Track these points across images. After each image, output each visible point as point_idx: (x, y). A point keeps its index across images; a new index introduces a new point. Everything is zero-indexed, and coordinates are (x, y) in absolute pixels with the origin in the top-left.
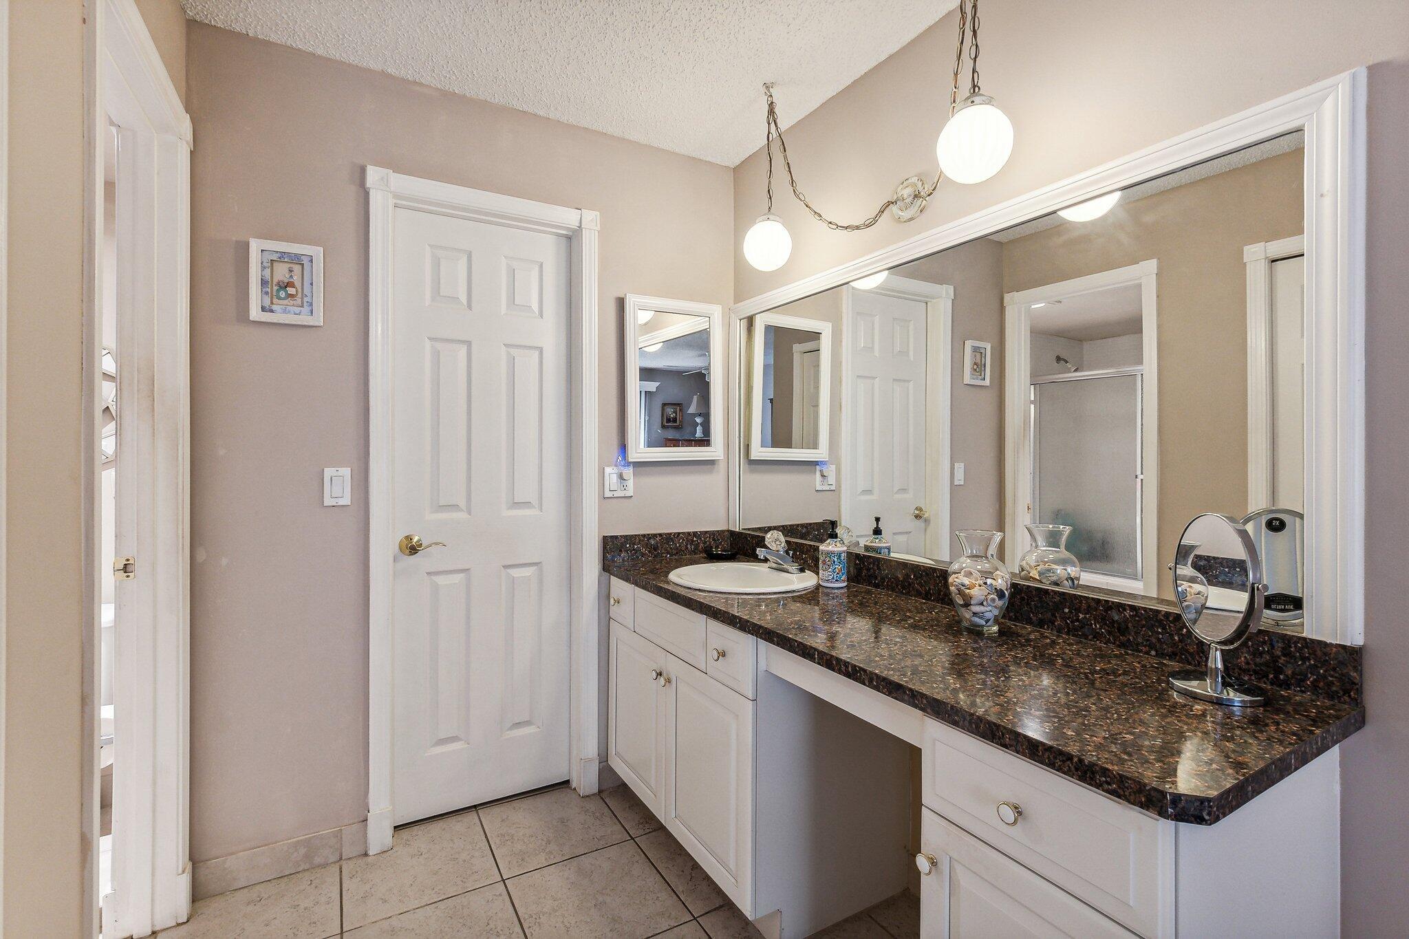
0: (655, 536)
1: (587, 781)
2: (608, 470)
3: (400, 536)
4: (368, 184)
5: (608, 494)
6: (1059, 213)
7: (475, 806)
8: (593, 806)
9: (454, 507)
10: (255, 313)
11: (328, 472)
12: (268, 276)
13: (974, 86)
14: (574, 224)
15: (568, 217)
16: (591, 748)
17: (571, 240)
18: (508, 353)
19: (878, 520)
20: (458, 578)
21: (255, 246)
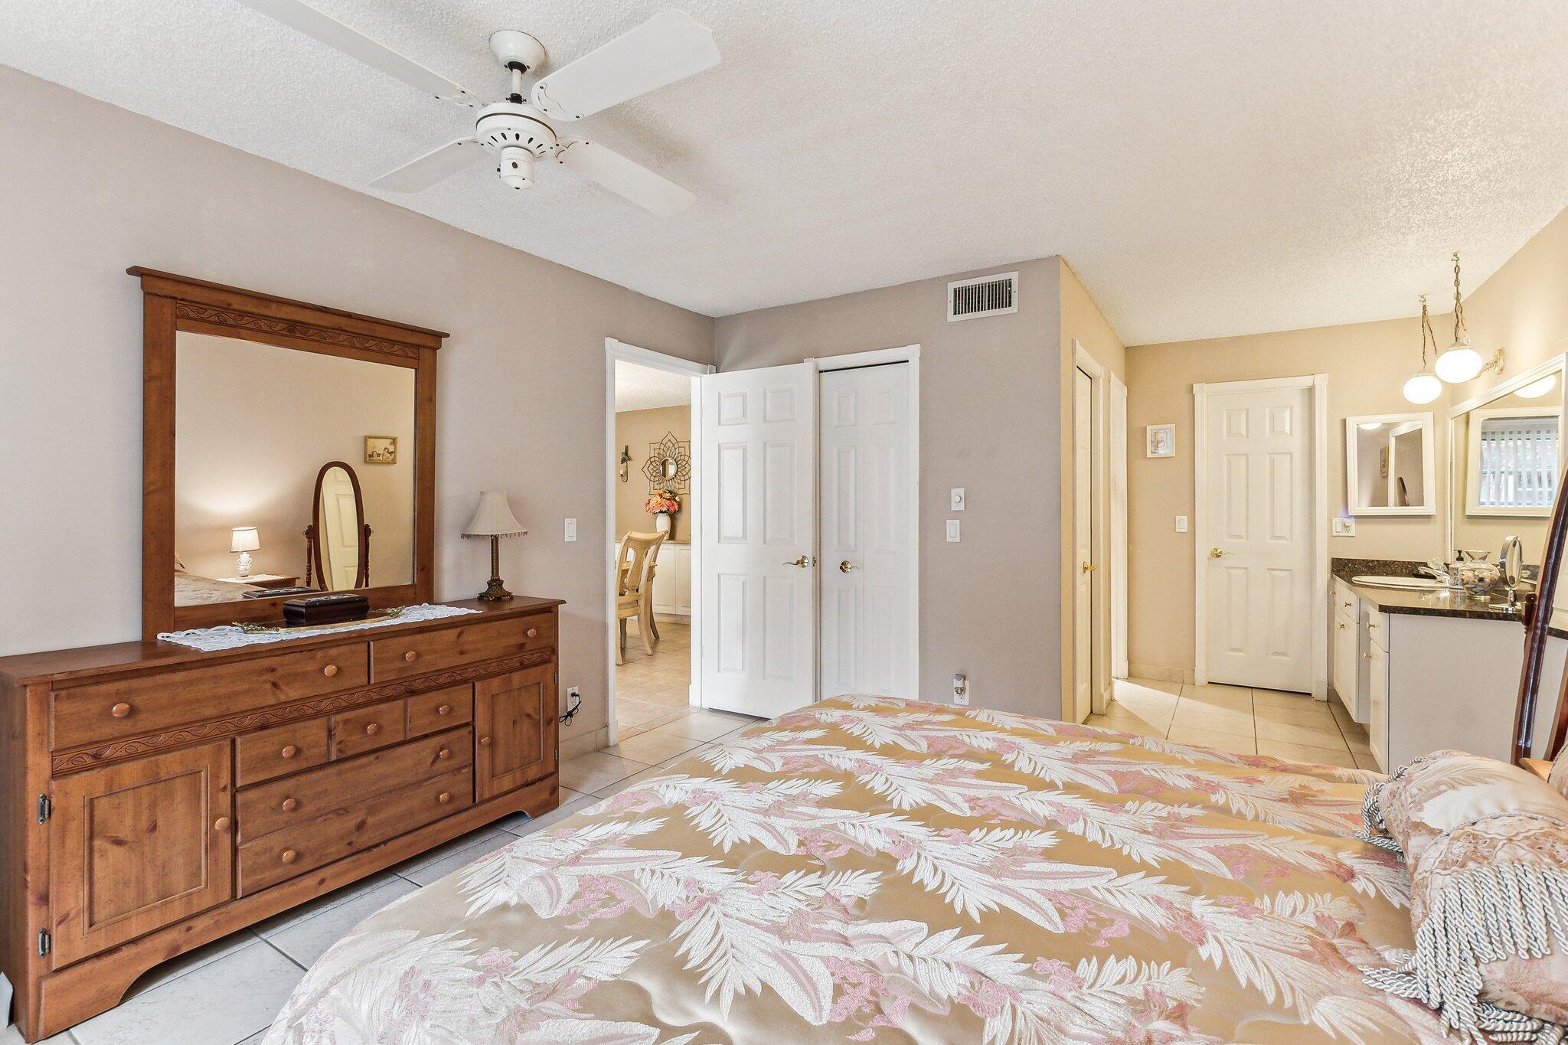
0: (1373, 561)
1: (1321, 693)
2: (1334, 520)
3: (1212, 548)
4: (1194, 392)
5: (1335, 534)
6: (1515, 393)
7: (1252, 688)
8: (1324, 708)
9: (1240, 537)
10: (1149, 455)
11: (1178, 518)
12: (1153, 440)
13: (1457, 338)
14: (1311, 384)
15: (1306, 381)
16: (1323, 676)
17: (1311, 391)
18: (1270, 457)
19: (1460, 552)
20: (1241, 571)
21: (1149, 428)
